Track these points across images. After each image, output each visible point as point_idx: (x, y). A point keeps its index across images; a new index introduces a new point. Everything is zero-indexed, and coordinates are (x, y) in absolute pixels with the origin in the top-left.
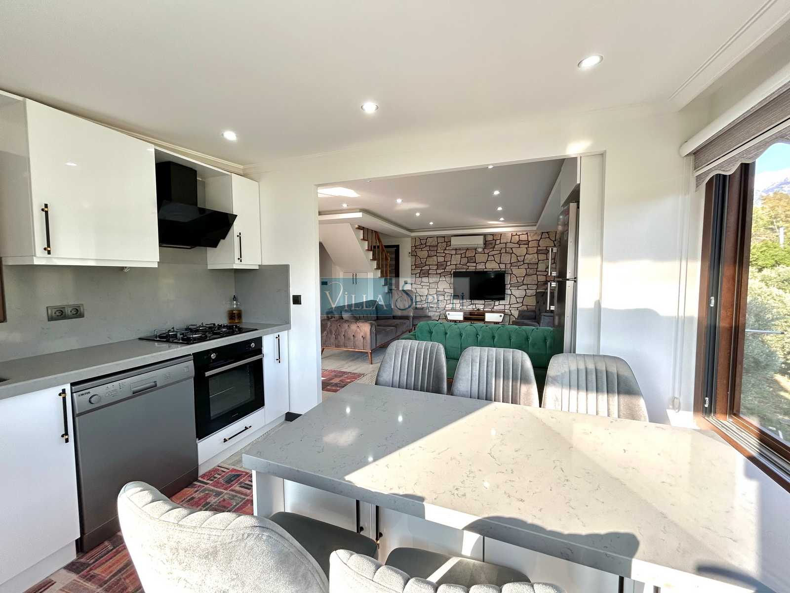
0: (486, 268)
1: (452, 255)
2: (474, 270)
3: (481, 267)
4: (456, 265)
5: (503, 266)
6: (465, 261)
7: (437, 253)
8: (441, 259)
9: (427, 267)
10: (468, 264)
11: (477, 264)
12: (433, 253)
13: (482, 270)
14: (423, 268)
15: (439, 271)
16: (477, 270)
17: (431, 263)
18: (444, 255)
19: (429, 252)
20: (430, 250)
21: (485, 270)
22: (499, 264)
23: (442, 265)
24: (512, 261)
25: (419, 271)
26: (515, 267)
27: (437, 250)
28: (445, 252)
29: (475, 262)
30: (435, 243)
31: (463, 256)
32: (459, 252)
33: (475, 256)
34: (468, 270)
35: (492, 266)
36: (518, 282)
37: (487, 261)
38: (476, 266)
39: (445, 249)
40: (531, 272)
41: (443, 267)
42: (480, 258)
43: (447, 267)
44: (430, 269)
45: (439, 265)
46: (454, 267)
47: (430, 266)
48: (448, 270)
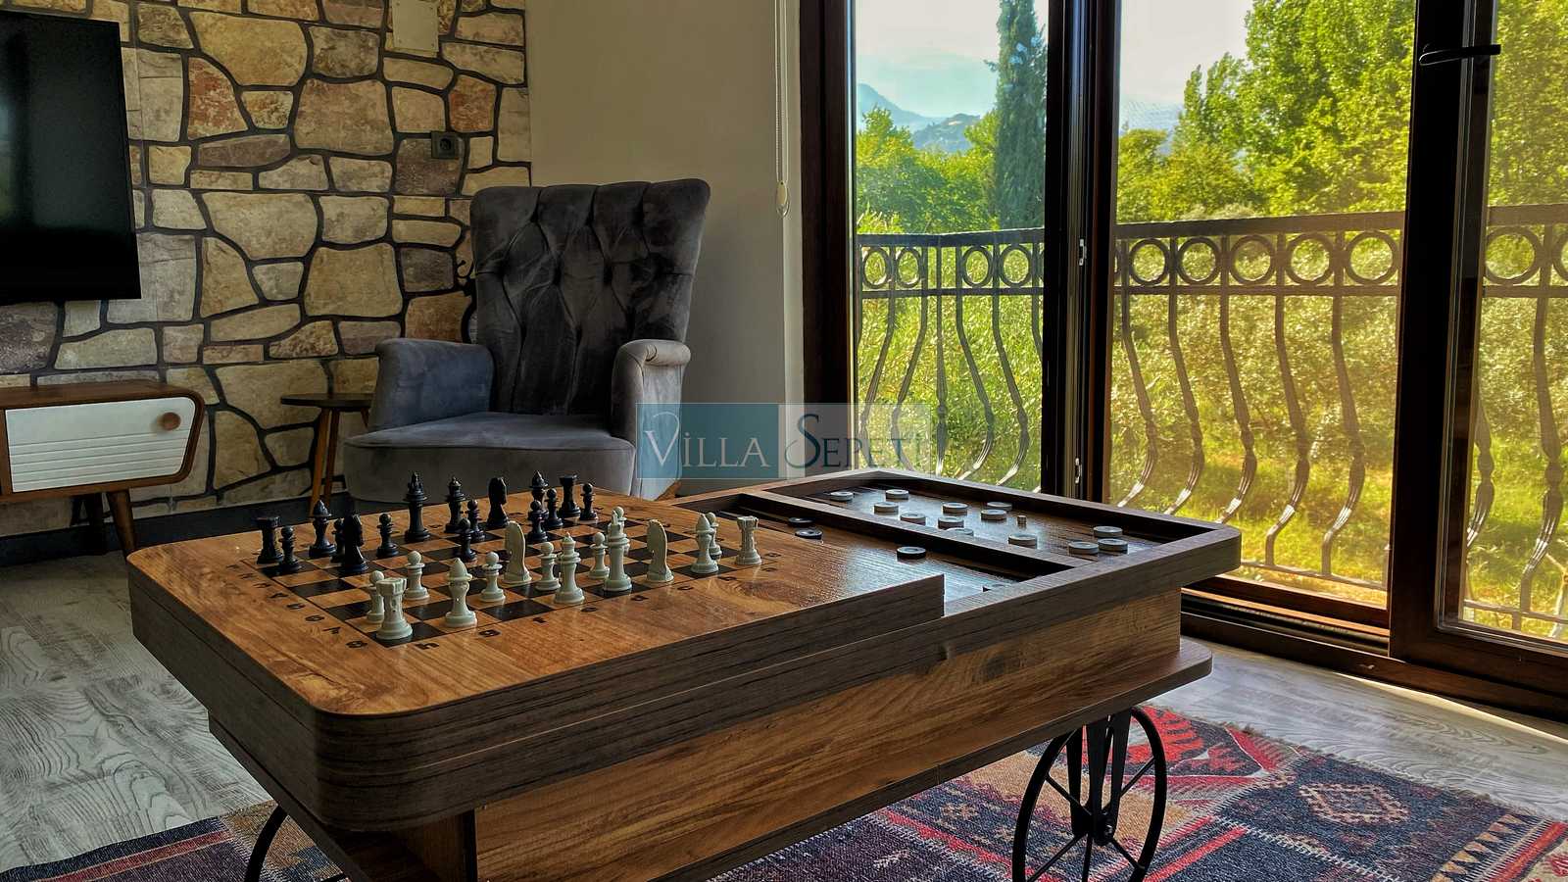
36: (252, 129)
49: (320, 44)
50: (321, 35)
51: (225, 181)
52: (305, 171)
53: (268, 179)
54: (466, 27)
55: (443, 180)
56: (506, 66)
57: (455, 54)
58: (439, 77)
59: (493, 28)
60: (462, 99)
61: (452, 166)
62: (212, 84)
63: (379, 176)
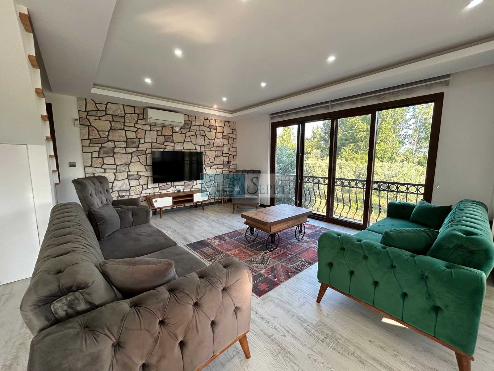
0: (184, 149)
1: (146, 131)
2: (172, 150)
3: (178, 147)
4: (151, 143)
5: (198, 148)
6: (161, 139)
7: (124, 126)
8: (131, 135)
9: (111, 144)
10: (166, 144)
11: (175, 143)
12: (118, 126)
13: (180, 150)
14: (103, 145)
15: (130, 150)
16: (175, 150)
17: (116, 139)
18: (135, 129)
19: (113, 123)
20: (113, 121)
21: (183, 151)
22: (195, 145)
23: (134, 142)
24: (206, 143)
25: (98, 149)
26: (207, 149)
27: (124, 122)
28: (136, 125)
29: (173, 142)
30: (120, 112)
31: (159, 133)
32: (155, 129)
33: (172, 135)
34: (166, 150)
35: (189, 147)
36: (211, 163)
37: (185, 141)
38: (174, 146)
39: (137, 123)
40: (219, 153)
41: (135, 145)
42: (177, 138)
43: (140, 146)
44: (115, 147)
45: (128, 142)
46: (149, 145)
47: (116, 143)
48: (142, 149)
49: (217, 153)
50: (217, 152)
51: (208, 168)
52: (215, 167)
53: (212, 168)
54: (231, 150)
55: (228, 167)
56: (234, 153)
57: (229, 153)
58: (228, 155)
59: (233, 149)
60: (230, 158)
61: (229, 165)
62: (207, 158)
63: (222, 166)
